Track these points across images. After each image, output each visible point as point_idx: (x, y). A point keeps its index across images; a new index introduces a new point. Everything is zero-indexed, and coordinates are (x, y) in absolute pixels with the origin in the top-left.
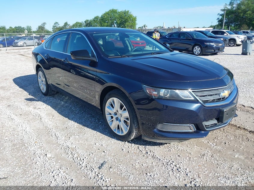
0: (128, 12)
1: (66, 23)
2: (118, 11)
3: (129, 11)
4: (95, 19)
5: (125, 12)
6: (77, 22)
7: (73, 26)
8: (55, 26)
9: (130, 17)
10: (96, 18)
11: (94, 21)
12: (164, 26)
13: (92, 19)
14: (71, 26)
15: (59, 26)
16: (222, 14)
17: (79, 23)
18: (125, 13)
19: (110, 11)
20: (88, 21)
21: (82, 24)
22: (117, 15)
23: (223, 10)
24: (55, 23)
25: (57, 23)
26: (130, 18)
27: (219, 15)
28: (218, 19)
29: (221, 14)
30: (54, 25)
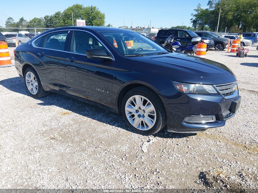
0: (94, 8)
1: (22, 18)
2: (83, 7)
3: (96, 7)
4: (56, 15)
5: (92, 8)
6: (35, 18)
7: (31, 22)
8: (9, 22)
9: (98, 13)
10: (58, 14)
11: (56, 17)
12: (133, 26)
13: (53, 15)
14: (28, 22)
15: (14, 21)
16: (196, 15)
17: (37, 19)
18: (91, 10)
19: (74, 6)
20: (48, 17)
21: (41, 20)
22: (81, 12)
23: (197, 10)
24: (9, 19)
25: (10, 18)
26: (97, 15)
27: (192, 16)
28: (191, 19)
29: (194, 14)
30: (7, 21)
